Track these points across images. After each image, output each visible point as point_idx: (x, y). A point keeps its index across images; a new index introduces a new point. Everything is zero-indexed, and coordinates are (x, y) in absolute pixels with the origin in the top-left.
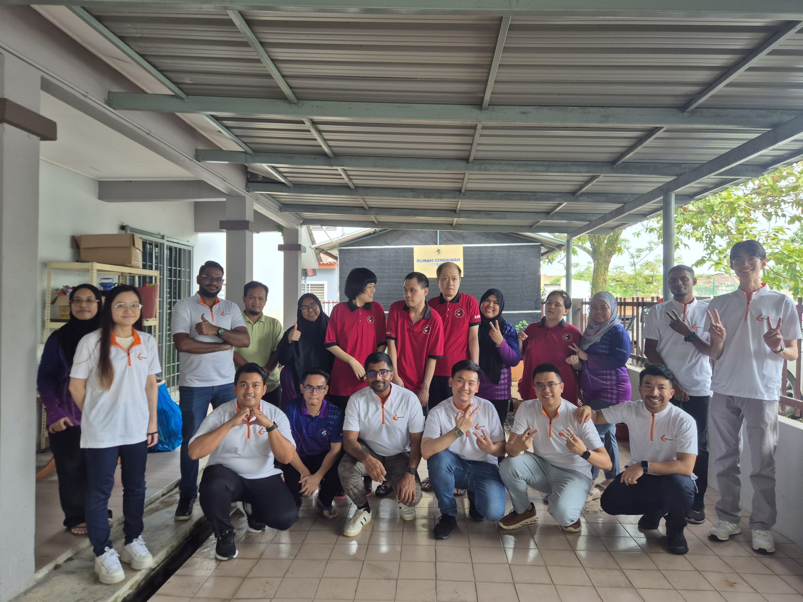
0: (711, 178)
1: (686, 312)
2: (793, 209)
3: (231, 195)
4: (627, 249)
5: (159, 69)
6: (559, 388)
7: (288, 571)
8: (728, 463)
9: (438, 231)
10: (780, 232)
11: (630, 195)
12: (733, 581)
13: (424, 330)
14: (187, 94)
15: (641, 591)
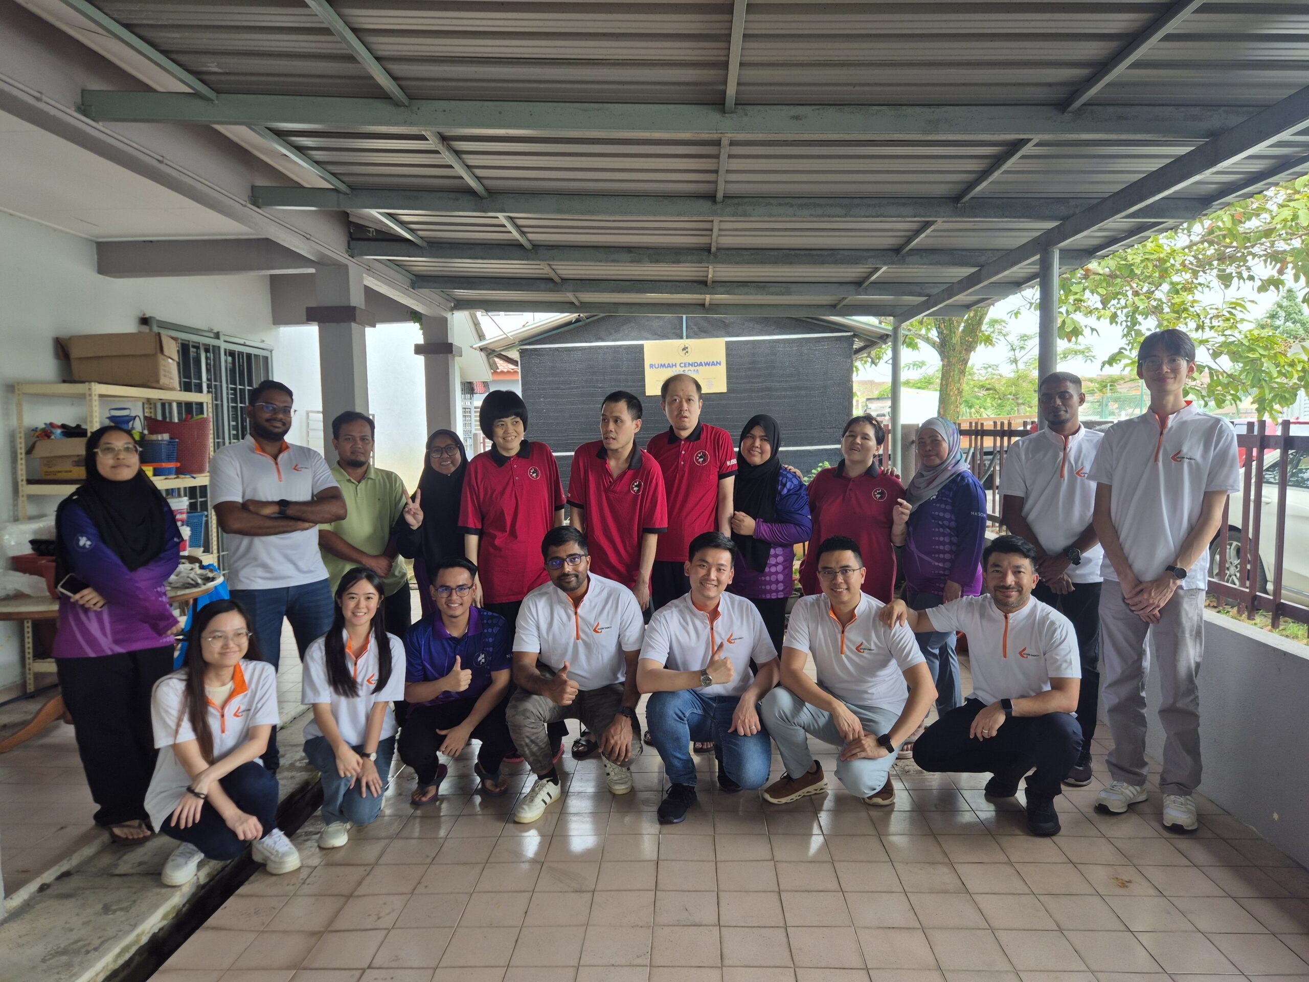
0: (1117, 222)
1: (1068, 450)
2: (1266, 267)
3: (322, 263)
4: (1004, 335)
5: (162, 48)
6: (857, 577)
7: (419, 883)
8: (1125, 690)
9: (684, 316)
10: (1238, 308)
11: (989, 252)
12: (1126, 878)
13: (633, 488)
14: (218, 92)
15: (978, 898)
